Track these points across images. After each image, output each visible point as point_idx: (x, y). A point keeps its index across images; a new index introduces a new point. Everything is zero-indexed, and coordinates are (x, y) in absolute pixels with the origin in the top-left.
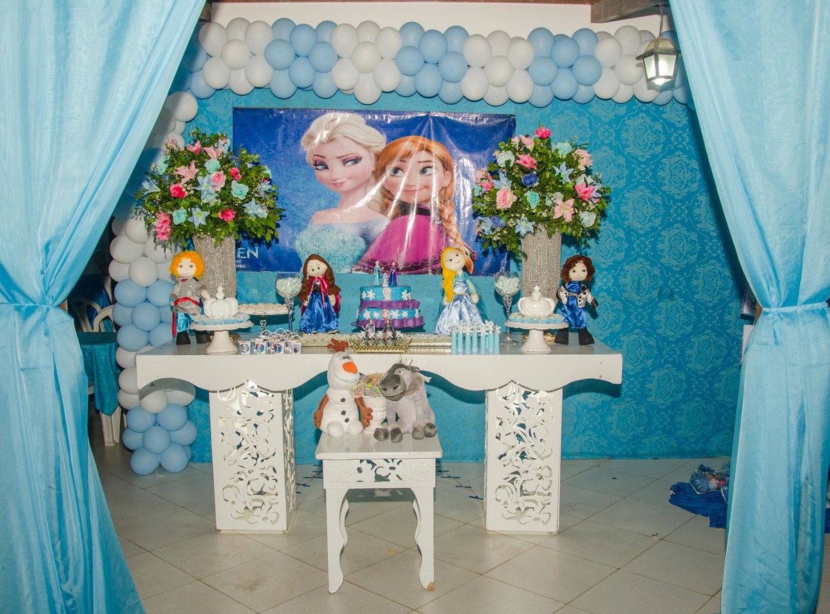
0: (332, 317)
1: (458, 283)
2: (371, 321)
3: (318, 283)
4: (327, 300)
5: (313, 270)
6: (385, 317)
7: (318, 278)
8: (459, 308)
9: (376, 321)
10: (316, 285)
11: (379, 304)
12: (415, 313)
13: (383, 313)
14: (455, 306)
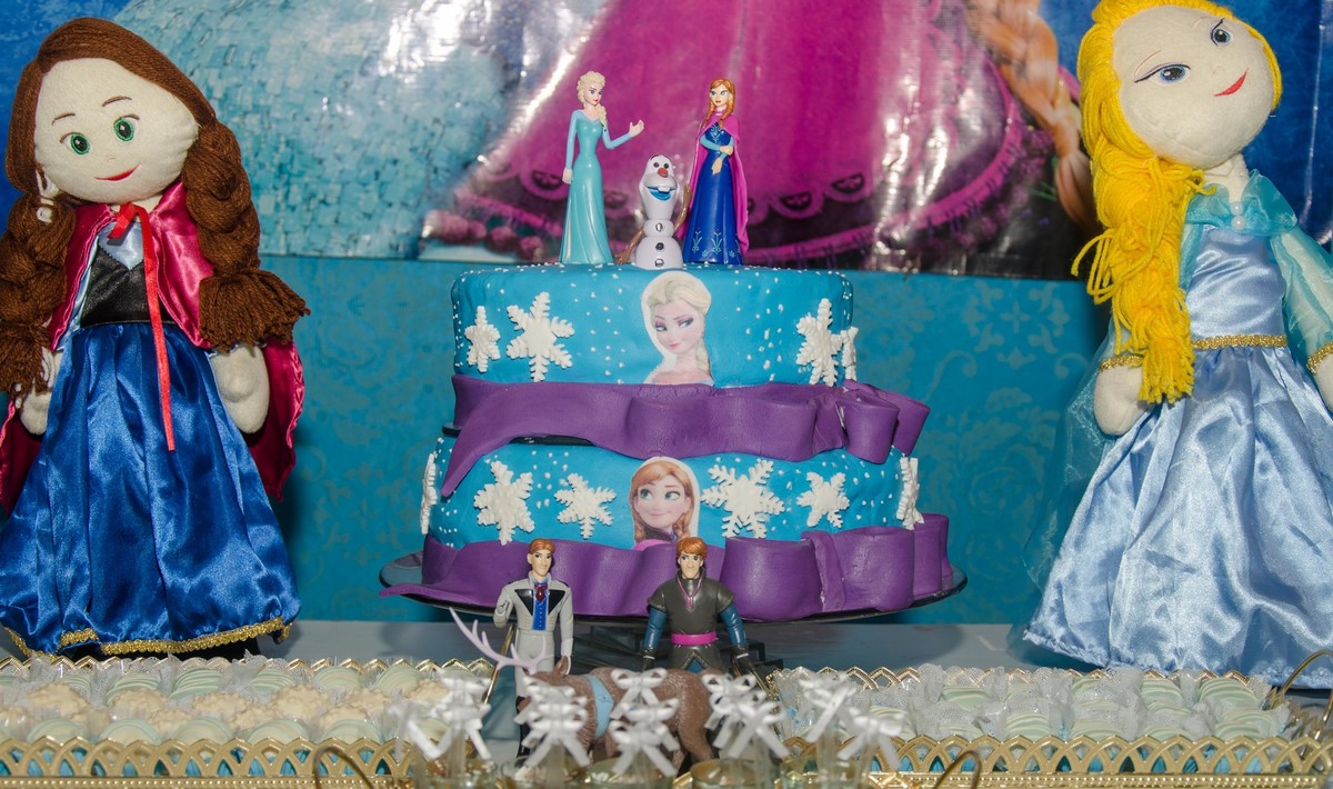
0: (227, 517)
1: (1212, 254)
2: (540, 561)
3: (131, 253)
4: (192, 380)
5: (81, 145)
6: (664, 522)
7: (131, 212)
8: (1236, 452)
9: (584, 558)
10: (109, 269)
11: (609, 413)
12: (896, 486)
13: (640, 488)
14: (1212, 433)
